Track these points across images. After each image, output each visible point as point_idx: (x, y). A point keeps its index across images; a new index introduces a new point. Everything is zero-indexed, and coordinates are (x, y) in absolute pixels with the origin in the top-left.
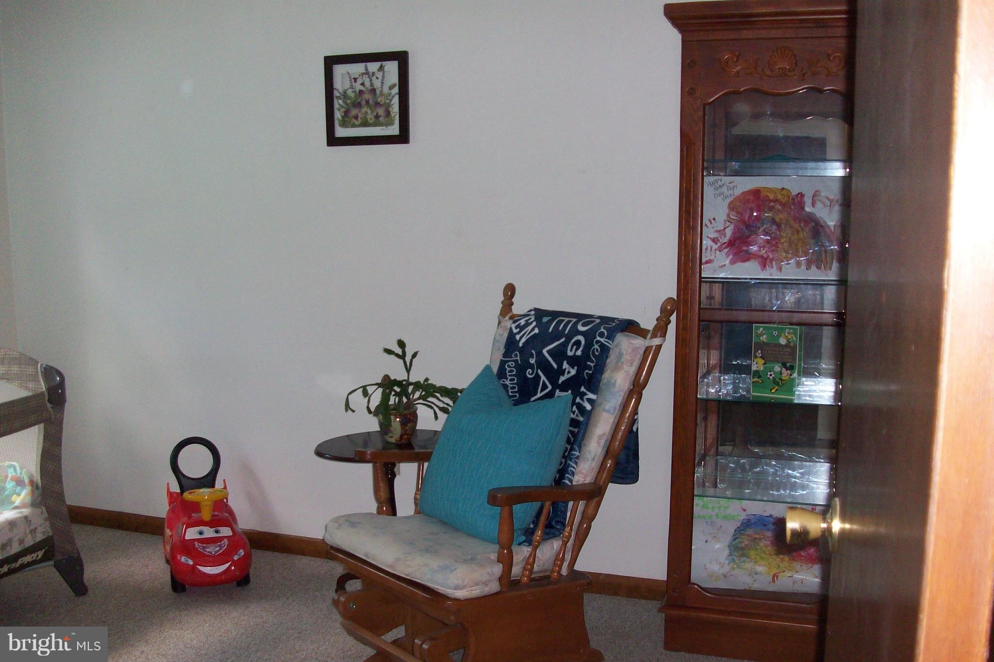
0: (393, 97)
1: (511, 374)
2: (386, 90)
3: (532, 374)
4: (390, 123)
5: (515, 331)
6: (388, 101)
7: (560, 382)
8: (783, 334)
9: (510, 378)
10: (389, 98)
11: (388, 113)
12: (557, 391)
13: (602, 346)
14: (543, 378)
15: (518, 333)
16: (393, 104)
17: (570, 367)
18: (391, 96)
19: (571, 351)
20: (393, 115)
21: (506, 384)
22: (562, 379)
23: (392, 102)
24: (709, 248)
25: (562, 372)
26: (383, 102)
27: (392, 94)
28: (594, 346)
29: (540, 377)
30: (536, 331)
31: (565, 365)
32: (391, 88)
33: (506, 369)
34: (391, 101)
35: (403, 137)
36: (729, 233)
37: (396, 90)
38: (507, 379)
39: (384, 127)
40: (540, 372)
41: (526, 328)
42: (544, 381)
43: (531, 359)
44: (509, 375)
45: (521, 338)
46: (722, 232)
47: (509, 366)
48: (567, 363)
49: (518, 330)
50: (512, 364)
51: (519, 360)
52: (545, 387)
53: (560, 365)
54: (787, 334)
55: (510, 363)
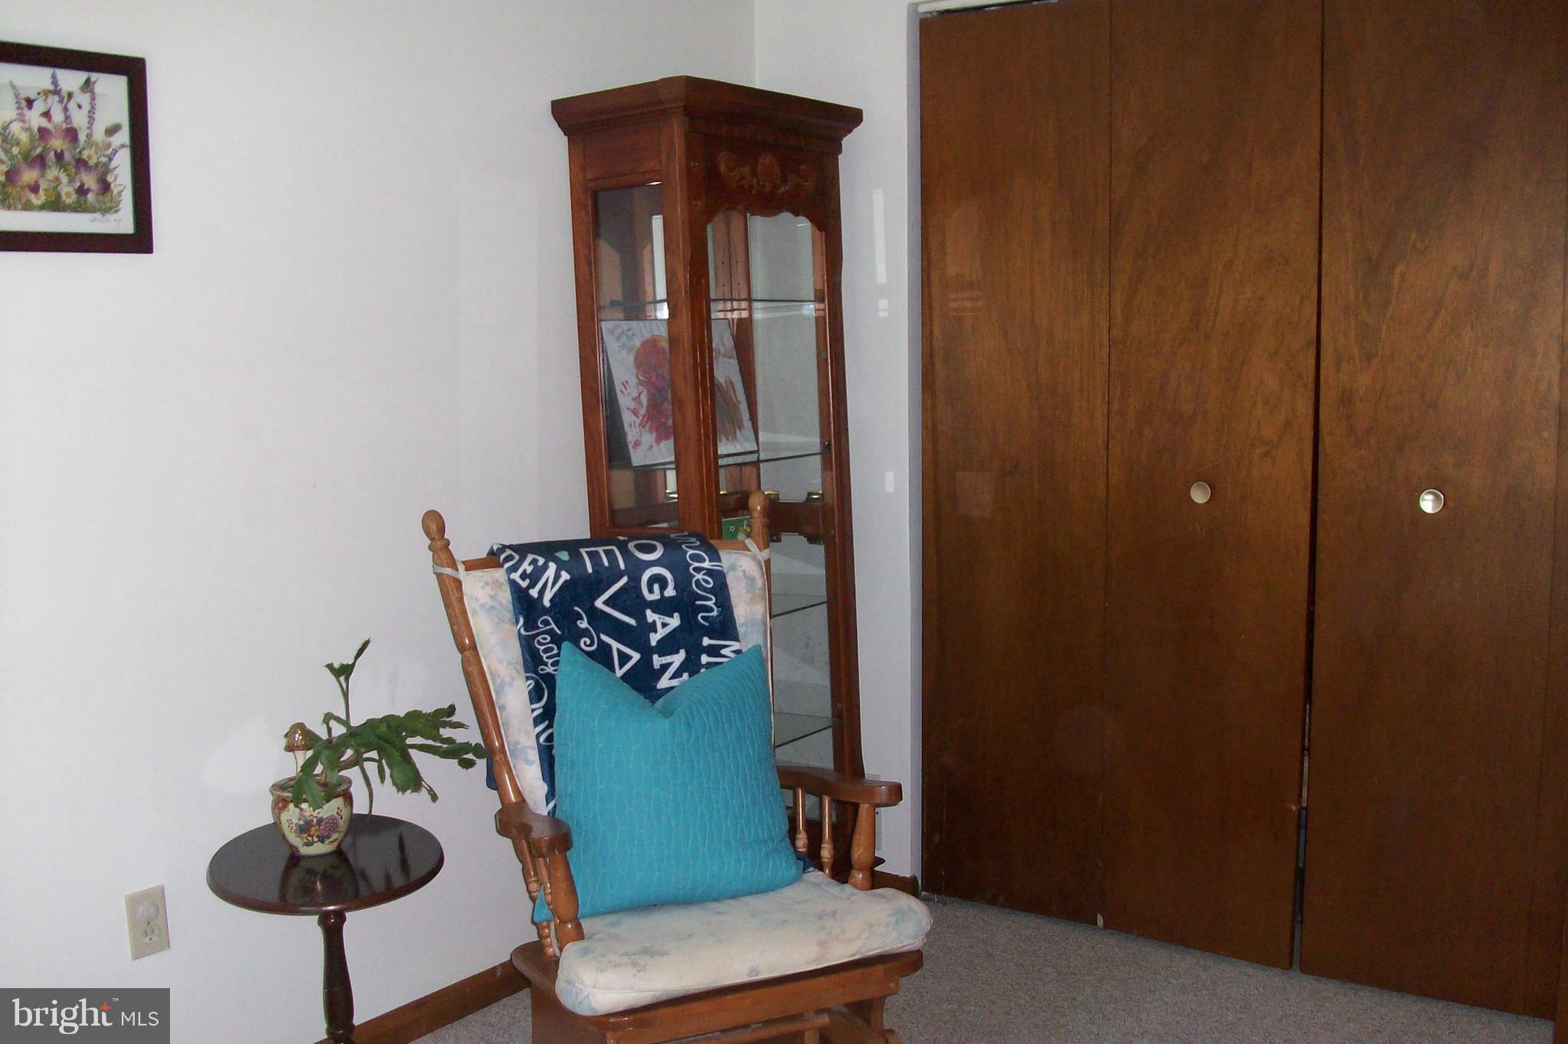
0: (115, 152)
1: (549, 654)
2: (99, 135)
3: (591, 645)
4: (108, 208)
5: (524, 584)
6: (104, 160)
7: (653, 643)
8: (741, 529)
9: (550, 661)
10: (106, 152)
11: (105, 187)
12: (655, 657)
13: (710, 572)
14: (615, 645)
15: (532, 585)
16: (116, 168)
17: (662, 617)
18: (111, 150)
19: (651, 591)
20: (115, 190)
21: (548, 674)
22: (654, 639)
23: (113, 164)
24: (633, 424)
25: (653, 627)
26: (95, 161)
27: (113, 146)
28: (694, 576)
29: (609, 647)
30: (565, 576)
31: (651, 616)
32: (112, 130)
33: (538, 650)
34: (111, 160)
35: (140, 241)
36: (644, 399)
37: (123, 137)
38: (546, 664)
39: (98, 216)
40: (604, 637)
41: (543, 575)
42: (618, 650)
43: (579, 622)
44: (548, 658)
45: (542, 592)
46: (637, 399)
47: (540, 643)
48: (653, 611)
49: (527, 581)
50: (545, 639)
51: (555, 628)
52: (624, 658)
53: (640, 617)
54: (745, 528)
55: (540, 638)
